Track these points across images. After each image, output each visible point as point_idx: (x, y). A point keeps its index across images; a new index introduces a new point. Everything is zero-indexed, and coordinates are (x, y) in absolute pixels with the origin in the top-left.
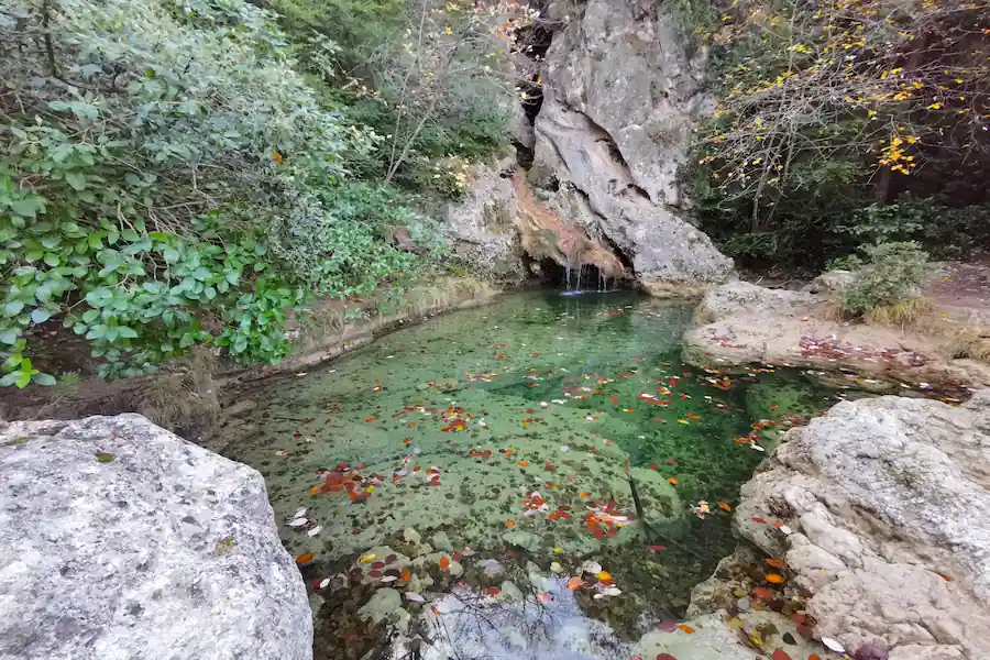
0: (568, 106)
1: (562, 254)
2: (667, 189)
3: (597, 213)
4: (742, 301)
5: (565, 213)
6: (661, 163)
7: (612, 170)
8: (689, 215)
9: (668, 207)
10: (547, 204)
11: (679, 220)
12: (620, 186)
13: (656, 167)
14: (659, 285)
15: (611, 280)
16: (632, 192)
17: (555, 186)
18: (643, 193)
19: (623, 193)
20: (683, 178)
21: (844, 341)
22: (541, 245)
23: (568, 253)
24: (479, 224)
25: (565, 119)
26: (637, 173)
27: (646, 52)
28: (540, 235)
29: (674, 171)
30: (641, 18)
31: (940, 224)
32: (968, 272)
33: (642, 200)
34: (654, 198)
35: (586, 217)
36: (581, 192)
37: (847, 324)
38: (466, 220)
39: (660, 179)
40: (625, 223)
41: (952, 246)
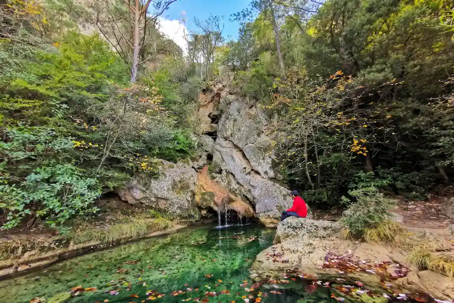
0: (226, 139)
1: (215, 203)
2: (268, 170)
3: (238, 183)
4: (295, 228)
5: (224, 184)
6: (263, 159)
7: (244, 163)
8: (282, 182)
9: (271, 179)
10: (216, 180)
11: (277, 185)
12: (248, 170)
13: (261, 161)
14: (269, 221)
15: (244, 218)
16: (252, 172)
17: (220, 172)
18: (257, 173)
19: (249, 173)
20: (274, 165)
21: (355, 255)
22: (205, 200)
23: (219, 204)
24: (168, 189)
25: (224, 143)
26: (253, 164)
27: (253, 118)
28: (206, 195)
29: (270, 163)
30: (251, 107)
31: (402, 181)
32: (431, 207)
33: (258, 176)
34: (263, 174)
35: (234, 186)
36: (232, 174)
37: (357, 242)
38: (161, 187)
39: (264, 166)
40: (251, 188)
41: (414, 193)
